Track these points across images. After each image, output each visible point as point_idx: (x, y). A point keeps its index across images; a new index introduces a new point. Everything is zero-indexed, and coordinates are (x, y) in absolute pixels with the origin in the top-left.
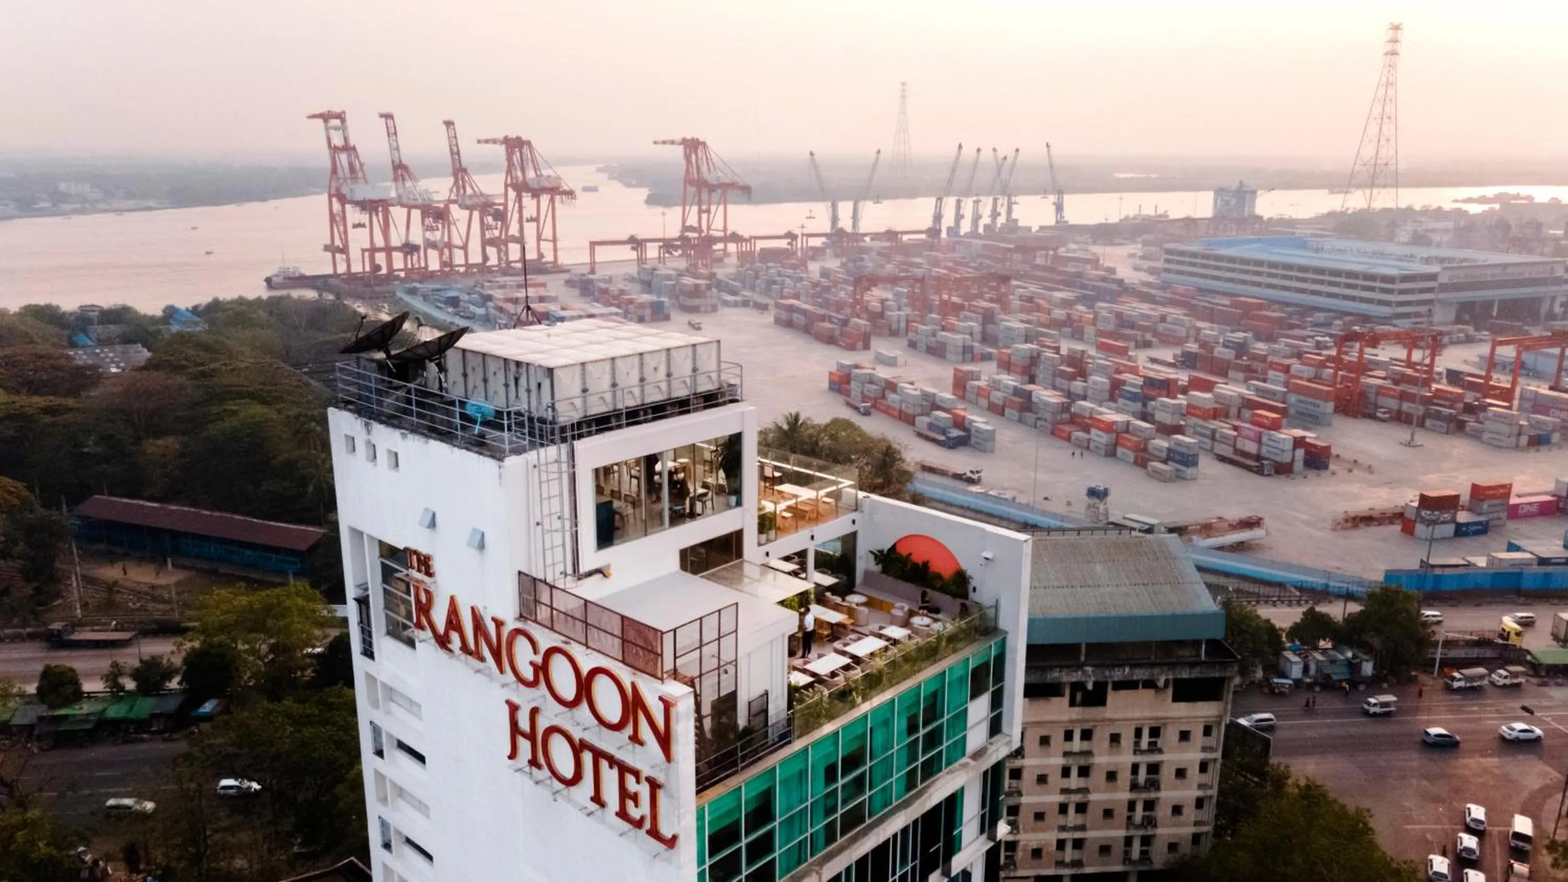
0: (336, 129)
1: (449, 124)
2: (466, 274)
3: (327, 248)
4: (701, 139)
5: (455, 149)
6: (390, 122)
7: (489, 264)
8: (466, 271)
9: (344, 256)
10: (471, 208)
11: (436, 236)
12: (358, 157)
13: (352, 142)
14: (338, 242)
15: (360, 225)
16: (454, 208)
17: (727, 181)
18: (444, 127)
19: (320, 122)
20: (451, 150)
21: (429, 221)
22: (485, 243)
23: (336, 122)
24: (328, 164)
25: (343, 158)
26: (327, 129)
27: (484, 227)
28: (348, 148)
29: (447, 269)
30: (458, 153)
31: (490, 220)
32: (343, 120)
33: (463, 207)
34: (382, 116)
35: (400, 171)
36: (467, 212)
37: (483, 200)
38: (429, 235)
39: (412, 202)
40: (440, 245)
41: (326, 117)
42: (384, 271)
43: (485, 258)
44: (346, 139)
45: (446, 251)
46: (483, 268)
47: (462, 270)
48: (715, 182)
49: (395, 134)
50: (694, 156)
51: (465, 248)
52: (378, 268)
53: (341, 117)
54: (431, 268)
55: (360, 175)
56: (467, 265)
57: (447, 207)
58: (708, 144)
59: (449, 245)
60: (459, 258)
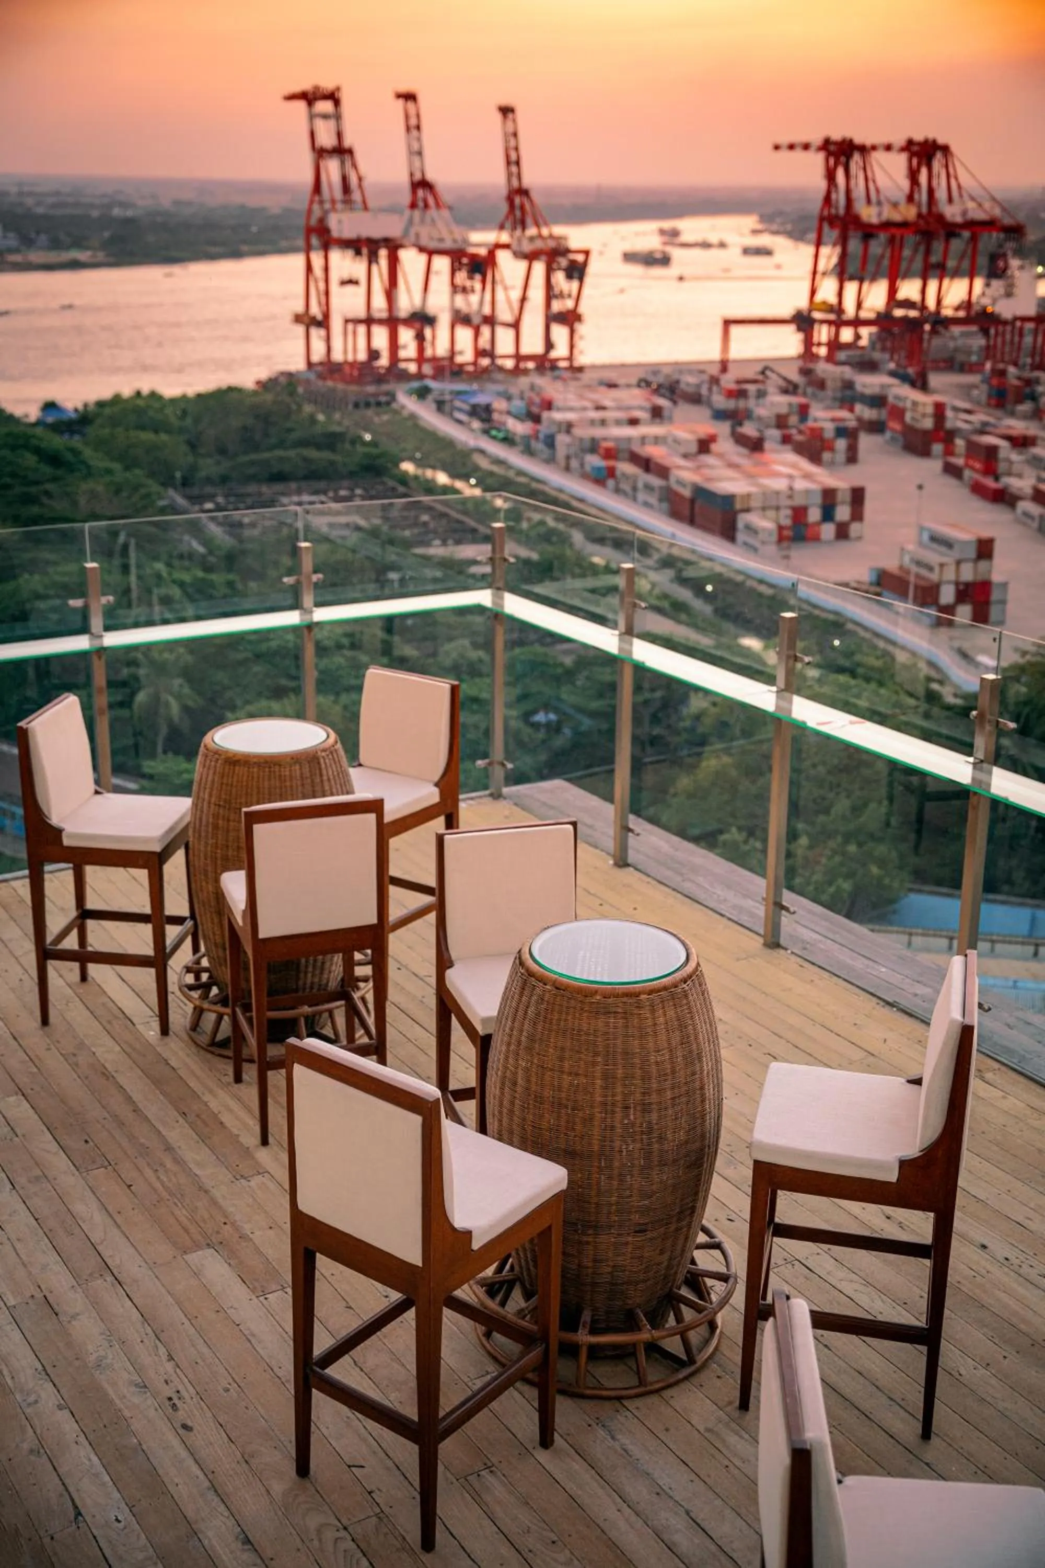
0: (325, 117)
1: (506, 111)
2: (517, 371)
3: (298, 319)
4: (941, 141)
5: (513, 156)
6: (411, 105)
7: (554, 354)
8: (517, 367)
9: (322, 332)
10: (531, 257)
11: (472, 303)
12: (354, 166)
13: (347, 142)
14: (316, 310)
15: (352, 282)
16: (503, 257)
17: (980, 216)
18: (498, 116)
19: (301, 105)
20: (508, 156)
21: (461, 277)
22: (552, 318)
23: (325, 106)
24: (308, 177)
25: (332, 168)
26: (312, 117)
27: (550, 293)
28: (342, 151)
29: (485, 362)
30: (518, 163)
31: (559, 278)
32: (337, 103)
33: (519, 255)
34: (399, 96)
35: (420, 193)
36: (523, 265)
37: (551, 244)
38: (460, 301)
39: (433, 245)
40: (476, 320)
41: (309, 98)
42: (384, 361)
43: (549, 345)
44: (339, 135)
45: (486, 331)
46: (545, 363)
47: (509, 364)
48: (959, 219)
49: (418, 128)
50: (924, 172)
51: (516, 326)
52: (374, 354)
53: (333, 97)
54: (459, 359)
55: (356, 196)
56: (518, 357)
57: (492, 254)
58: (954, 148)
59: (490, 320)
60: (505, 342)
